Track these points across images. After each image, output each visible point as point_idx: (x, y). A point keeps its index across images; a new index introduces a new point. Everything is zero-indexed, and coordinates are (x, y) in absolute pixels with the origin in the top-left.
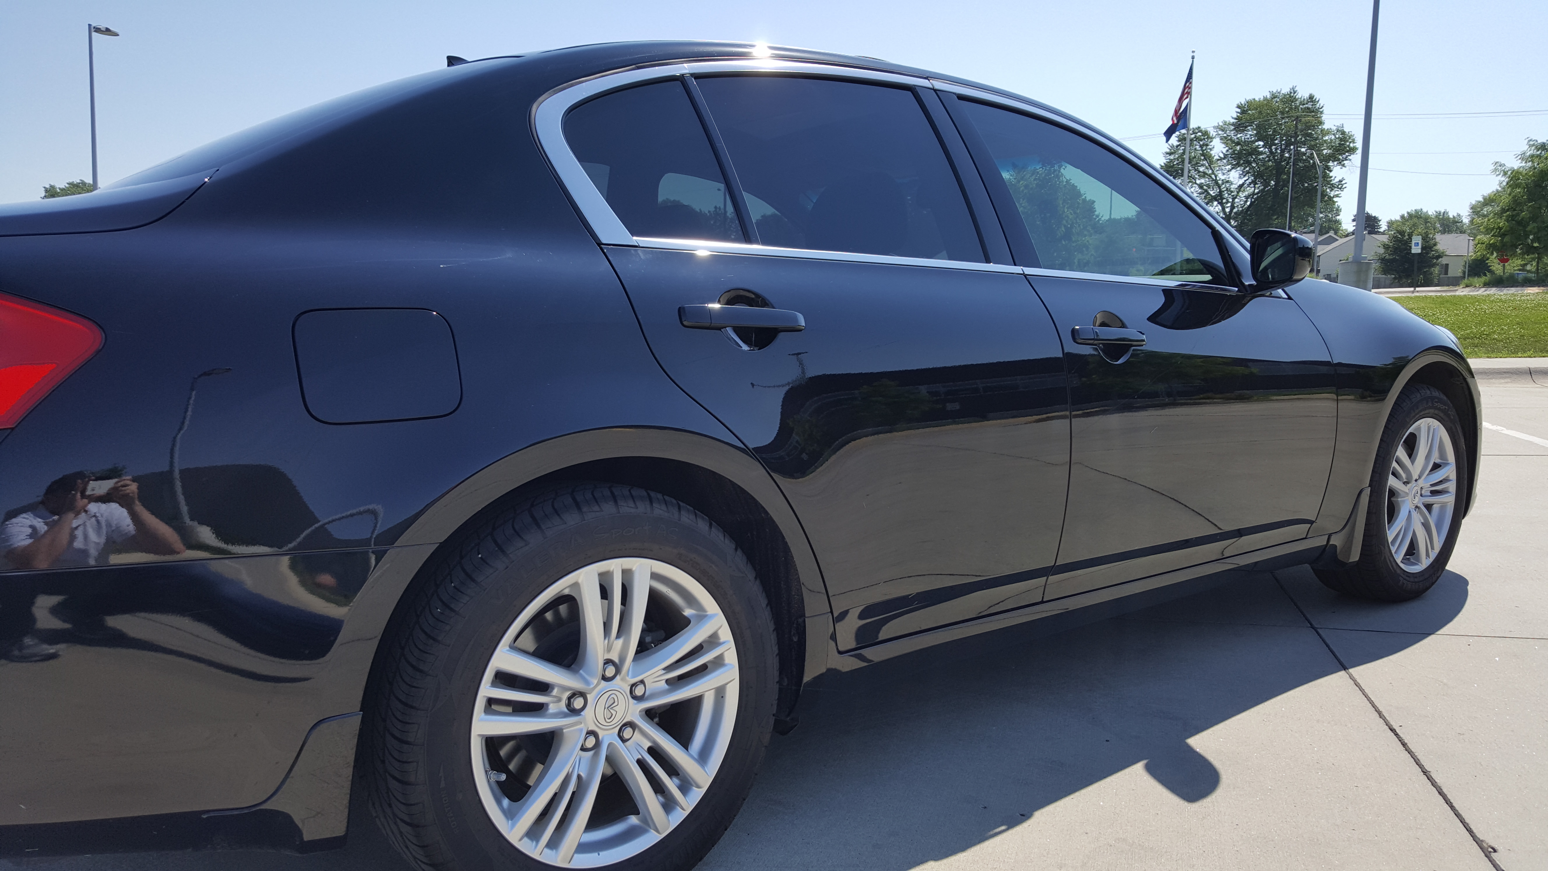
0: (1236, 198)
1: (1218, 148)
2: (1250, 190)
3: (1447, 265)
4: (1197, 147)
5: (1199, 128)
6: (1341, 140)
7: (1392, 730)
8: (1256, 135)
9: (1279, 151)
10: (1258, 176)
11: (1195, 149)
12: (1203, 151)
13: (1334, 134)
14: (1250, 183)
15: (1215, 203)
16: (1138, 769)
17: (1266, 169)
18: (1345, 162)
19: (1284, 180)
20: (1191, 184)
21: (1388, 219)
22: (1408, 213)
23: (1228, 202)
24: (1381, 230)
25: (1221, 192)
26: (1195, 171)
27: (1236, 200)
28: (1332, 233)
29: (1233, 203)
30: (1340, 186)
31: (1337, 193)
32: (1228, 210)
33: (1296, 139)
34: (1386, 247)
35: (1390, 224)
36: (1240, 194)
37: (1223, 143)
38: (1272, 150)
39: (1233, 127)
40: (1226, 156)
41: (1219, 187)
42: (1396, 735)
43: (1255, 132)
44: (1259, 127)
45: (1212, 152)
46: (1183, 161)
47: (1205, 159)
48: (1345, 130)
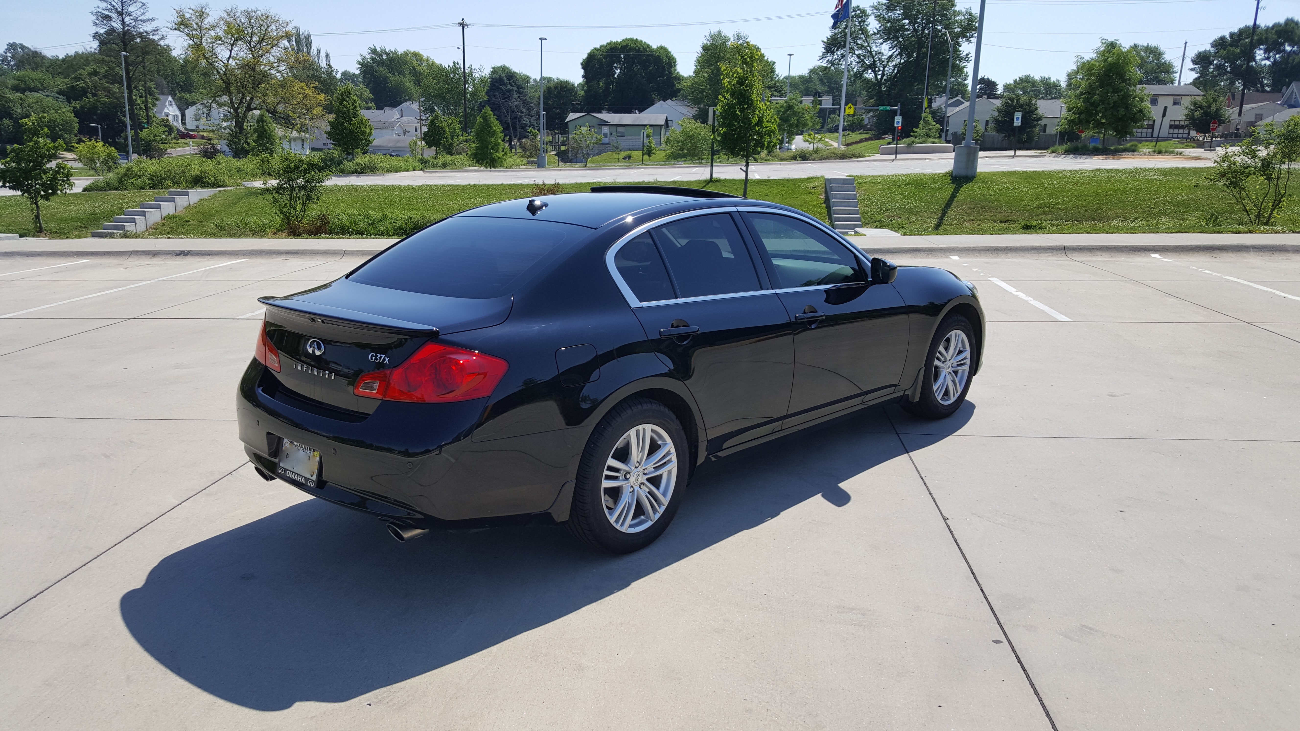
0: (886, 67)
1: (873, 25)
2: (897, 61)
3: (1045, 125)
4: (857, 23)
5: (858, 6)
6: (969, 20)
7: (922, 478)
8: (903, 14)
9: (920, 29)
10: (904, 49)
11: (855, 25)
12: (861, 26)
13: (963, 15)
14: (897, 55)
15: (870, 71)
16: (819, 496)
17: (910, 43)
18: (971, 39)
19: (923, 53)
20: (851, 54)
21: (1004, 83)
22: (1020, 78)
23: (879, 70)
24: (998, 93)
25: (874, 61)
26: (855, 43)
27: (886, 69)
28: (959, 97)
29: (883, 71)
30: (967, 58)
31: (964, 64)
32: (879, 77)
33: (934, 19)
34: (999, 110)
35: (1007, 87)
36: (889, 64)
37: (877, 20)
38: (915, 27)
39: (885, 7)
40: (879, 32)
41: (873, 57)
42: (923, 480)
43: (902, 11)
44: (905, 8)
45: (868, 28)
46: (845, 34)
47: (863, 33)
48: (972, 12)
